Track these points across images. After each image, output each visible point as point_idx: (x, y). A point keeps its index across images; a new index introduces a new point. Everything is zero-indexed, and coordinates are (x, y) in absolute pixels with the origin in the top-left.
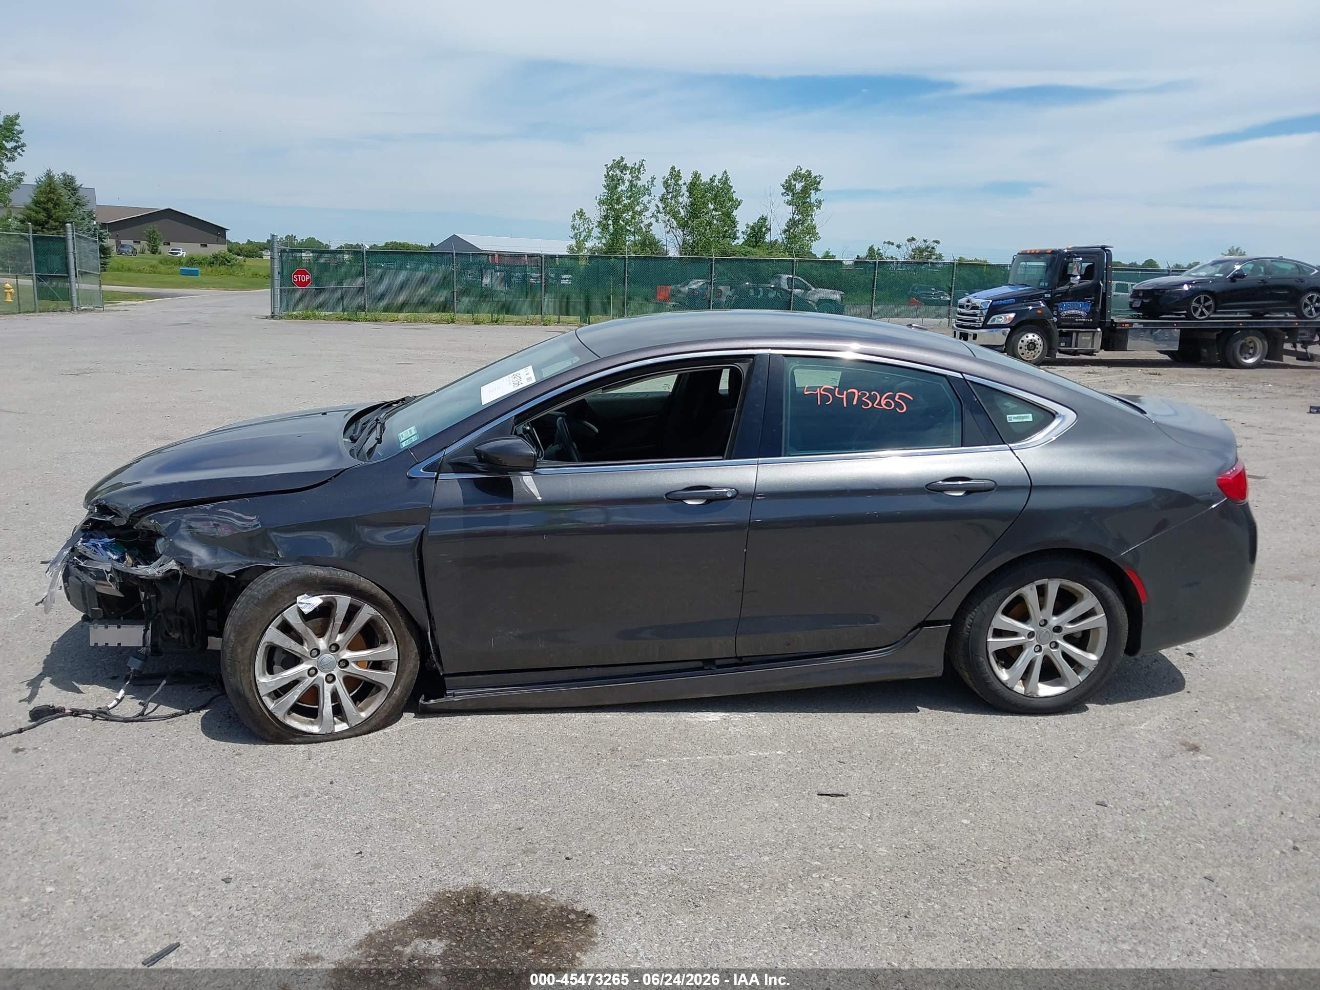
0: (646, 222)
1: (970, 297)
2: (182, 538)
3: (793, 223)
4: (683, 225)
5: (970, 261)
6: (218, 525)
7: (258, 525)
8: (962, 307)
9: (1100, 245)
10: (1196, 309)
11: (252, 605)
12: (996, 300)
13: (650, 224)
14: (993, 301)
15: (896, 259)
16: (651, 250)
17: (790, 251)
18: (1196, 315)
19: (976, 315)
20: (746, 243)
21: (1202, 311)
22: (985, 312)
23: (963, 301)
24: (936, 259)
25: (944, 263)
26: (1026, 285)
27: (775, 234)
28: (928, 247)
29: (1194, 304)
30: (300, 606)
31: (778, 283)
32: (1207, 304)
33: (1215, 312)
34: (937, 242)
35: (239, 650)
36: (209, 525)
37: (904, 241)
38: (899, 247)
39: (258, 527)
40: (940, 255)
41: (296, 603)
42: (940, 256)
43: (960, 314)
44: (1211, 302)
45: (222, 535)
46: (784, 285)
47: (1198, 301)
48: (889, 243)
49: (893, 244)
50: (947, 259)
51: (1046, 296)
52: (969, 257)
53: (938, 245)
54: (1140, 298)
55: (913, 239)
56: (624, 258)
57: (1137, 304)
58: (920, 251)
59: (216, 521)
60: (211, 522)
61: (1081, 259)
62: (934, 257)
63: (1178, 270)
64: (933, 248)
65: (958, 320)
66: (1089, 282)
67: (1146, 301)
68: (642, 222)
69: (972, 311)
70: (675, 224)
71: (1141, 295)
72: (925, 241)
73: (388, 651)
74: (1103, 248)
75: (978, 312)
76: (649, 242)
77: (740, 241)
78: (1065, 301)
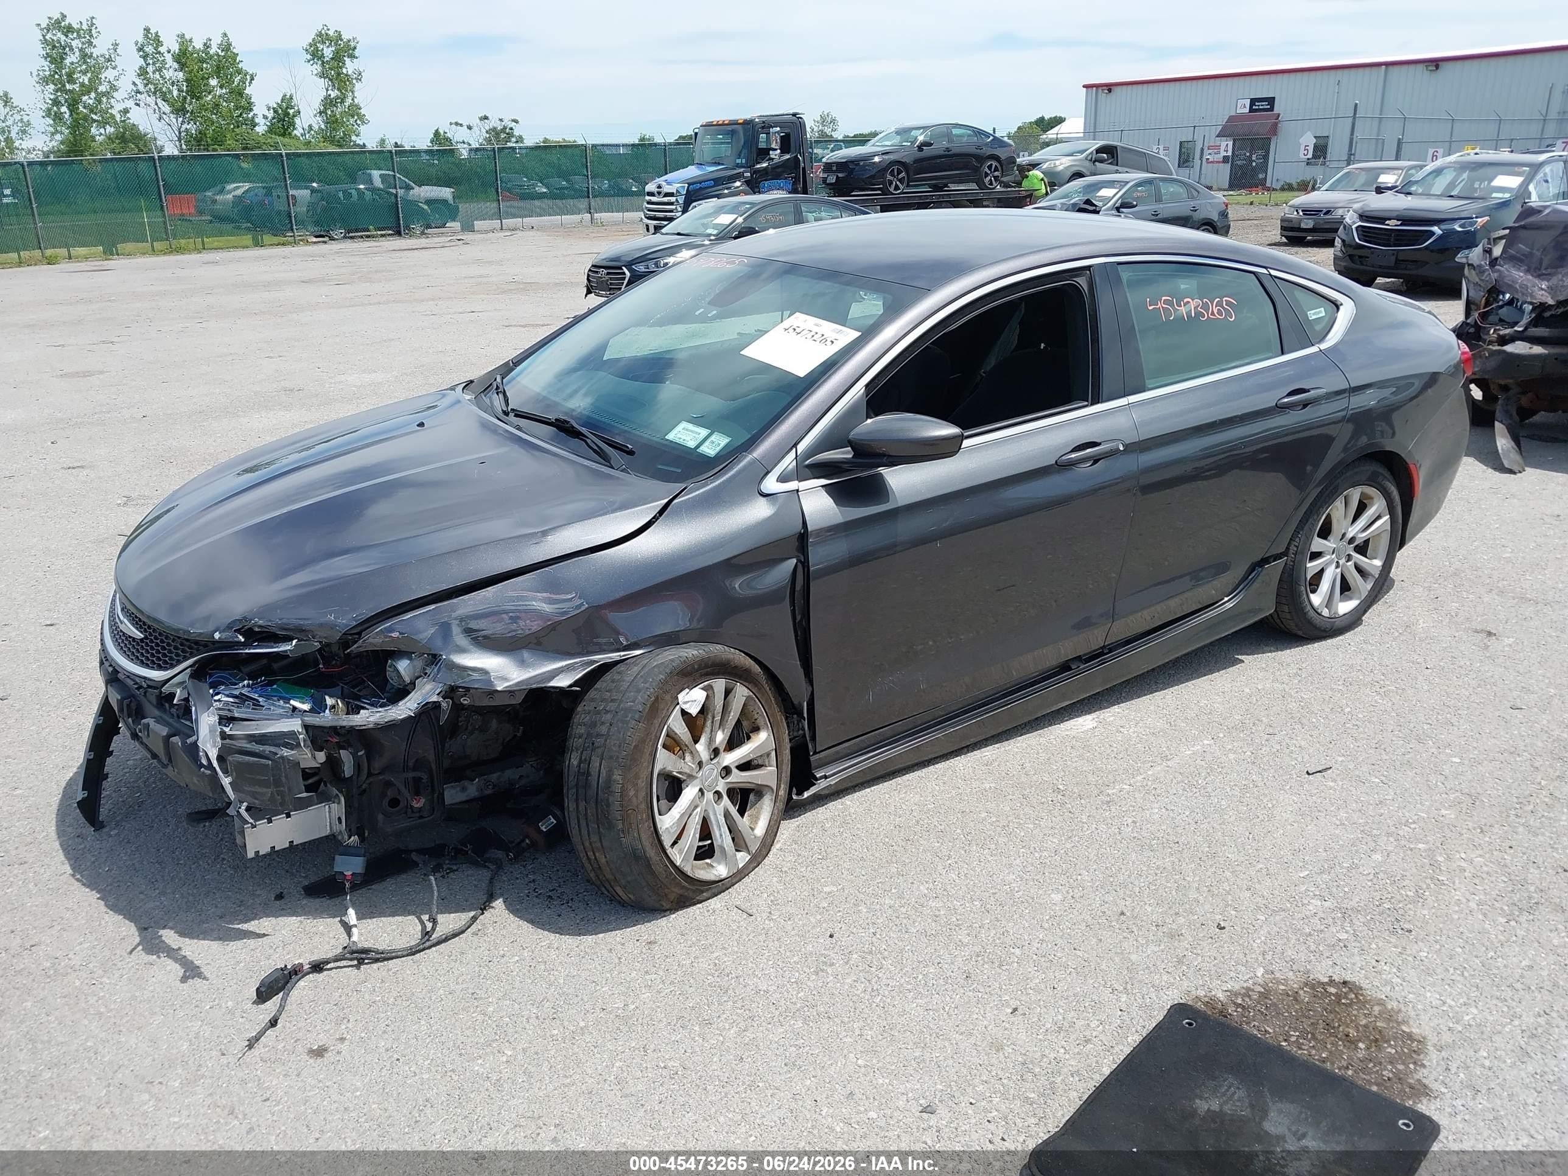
0: (120, 107)
1: (661, 180)
2: (462, 650)
3: (329, 103)
4: (179, 110)
5: (556, 142)
6: (519, 618)
7: (582, 604)
8: (651, 194)
9: (791, 112)
10: (891, 183)
11: (634, 722)
12: (693, 184)
13: (126, 111)
14: (689, 184)
15: (470, 145)
16: (138, 147)
17: (332, 140)
18: (892, 189)
19: (672, 204)
20: (271, 130)
21: (896, 185)
22: (681, 200)
23: (651, 187)
24: (517, 142)
25: (527, 148)
26: (719, 164)
27: (308, 119)
28: (505, 128)
29: (889, 177)
30: (684, 707)
31: (369, 180)
32: (900, 176)
33: (908, 186)
34: (516, 121)
35: (632, 793)
36: (503, 620)
37: (475, 122)
38: (470, 128)
39: (583, 608)
40: (520, 137)
41: (678, 704)
42: (520, 139)
43: (649, 203)
44: (903, 174)
45: (528, 632)
46: (378, 183)
47: (892, 174)
48: (457, 124)
49: (461, 125)
50: (529, 142)
51: (745, 175)
52: (556, 137)
53: (517, 125)
54: (833, 172)
55: (486, 118)
56: (153, 158)
57: (832, 179)
58: (494, 131)
59: (512, 611)
60: (504, 616)
61: (778, 129)
62: (514, 140)
63: (861, 140)
64: (511, 129)
65: (649, 210)
66: (787, 156)
67: (840, 175)
68: (112, 107)
69: (666, 199)
70: (167, 109)
71: (834, 168)
72: (501, 120)
73: (762, 738)
74: (794, 115)
75: (673, 199)
76: (129, 136)
77: (261, 129)
78: (766, 180)
